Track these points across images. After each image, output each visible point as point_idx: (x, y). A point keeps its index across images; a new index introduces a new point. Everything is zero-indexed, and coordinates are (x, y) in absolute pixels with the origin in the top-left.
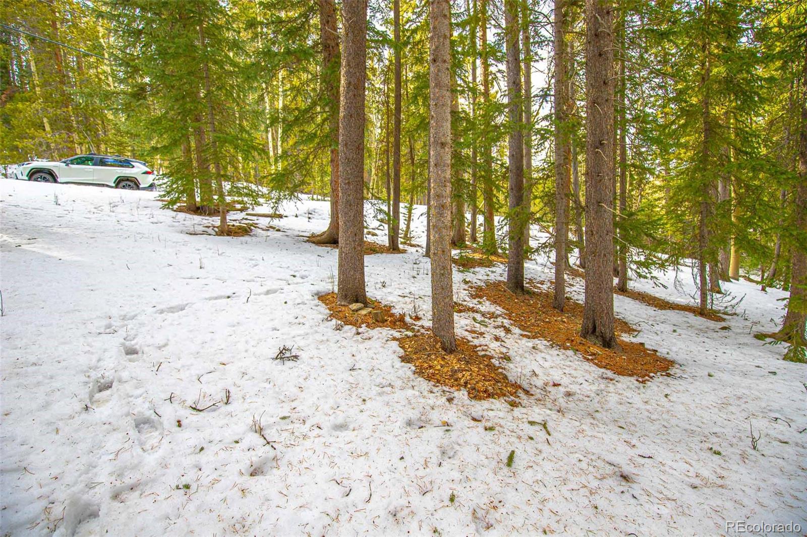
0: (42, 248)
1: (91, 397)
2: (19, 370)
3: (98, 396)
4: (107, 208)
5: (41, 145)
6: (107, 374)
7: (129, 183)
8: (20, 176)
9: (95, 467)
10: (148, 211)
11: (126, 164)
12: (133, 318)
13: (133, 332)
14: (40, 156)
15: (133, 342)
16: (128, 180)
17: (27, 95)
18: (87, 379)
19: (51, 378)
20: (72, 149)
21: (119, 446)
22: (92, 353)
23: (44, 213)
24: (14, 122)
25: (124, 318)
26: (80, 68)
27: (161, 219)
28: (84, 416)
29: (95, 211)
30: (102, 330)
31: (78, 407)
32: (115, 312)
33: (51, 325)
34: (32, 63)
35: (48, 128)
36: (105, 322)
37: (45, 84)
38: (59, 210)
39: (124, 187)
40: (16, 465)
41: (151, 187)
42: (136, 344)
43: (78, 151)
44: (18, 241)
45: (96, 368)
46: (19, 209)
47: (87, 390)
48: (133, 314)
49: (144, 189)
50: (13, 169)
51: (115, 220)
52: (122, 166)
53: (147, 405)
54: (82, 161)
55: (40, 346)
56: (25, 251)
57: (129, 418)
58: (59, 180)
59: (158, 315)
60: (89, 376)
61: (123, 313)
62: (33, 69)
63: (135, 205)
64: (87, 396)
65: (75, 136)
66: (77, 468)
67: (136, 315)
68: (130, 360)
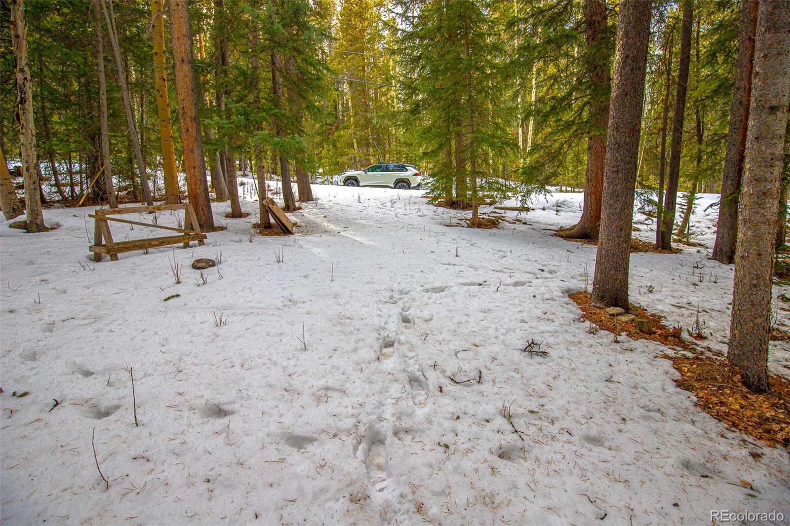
0: (351, 234)
1: (381, 350)
2: (341, 321)
3: (385, 350)
4: (389, 204)
5: (351, 159)
6: (391, 335)
7: (403, 184)
8: (339, 184)
9: (383, 405)
10: (416, 206)
11: (402, 168)
12: (407, 293)
13: (408, 305)
14: (350, 167)
15: (407, 313)
16: (403, 181)
17: (345, 124)
18: (378, 336)
19: (358, 330)
20: (369, 160)
21: (399, 395)
22: (382, 317)
23: (352, 209)
24: (338, 145)
25: (401, 292)
26: (376, 97)
27: (426, 212)
28: (377, 363)
29: (381, 206)
30: (387, 300)
31: (374, 356)
32: (396, 287)
33: (358, 291)
34: (350, 101)
35: (355, 147)
36: (389, 294)
37: (356, 114)
38: (360, 207)
39: (400, 188)
40: (340, 388)
41: (419, 187)
42: (410, 315)
43: (372, 161)
44: (338, 229)
45: (384, 329)
46: (339, 207)
47: (379, 345)
48: (407, 290)
49: (414, 188)
50: (336, 178)
51: (393, 213)
52: (399, 171)
53: (417, 367)
54: (374, 169)
55: (352, 306)
56: (342, 236)
57: (405, 374)
58: (360, 184)
59: (424, 293)
60: (380, 334)
61: (401, 288)
62: (350, 104)
63: (407, 201)
64: (379, 348)
65: (371, 150)
66: (373, 402)
67: (409, 291)
68: (406, 327)
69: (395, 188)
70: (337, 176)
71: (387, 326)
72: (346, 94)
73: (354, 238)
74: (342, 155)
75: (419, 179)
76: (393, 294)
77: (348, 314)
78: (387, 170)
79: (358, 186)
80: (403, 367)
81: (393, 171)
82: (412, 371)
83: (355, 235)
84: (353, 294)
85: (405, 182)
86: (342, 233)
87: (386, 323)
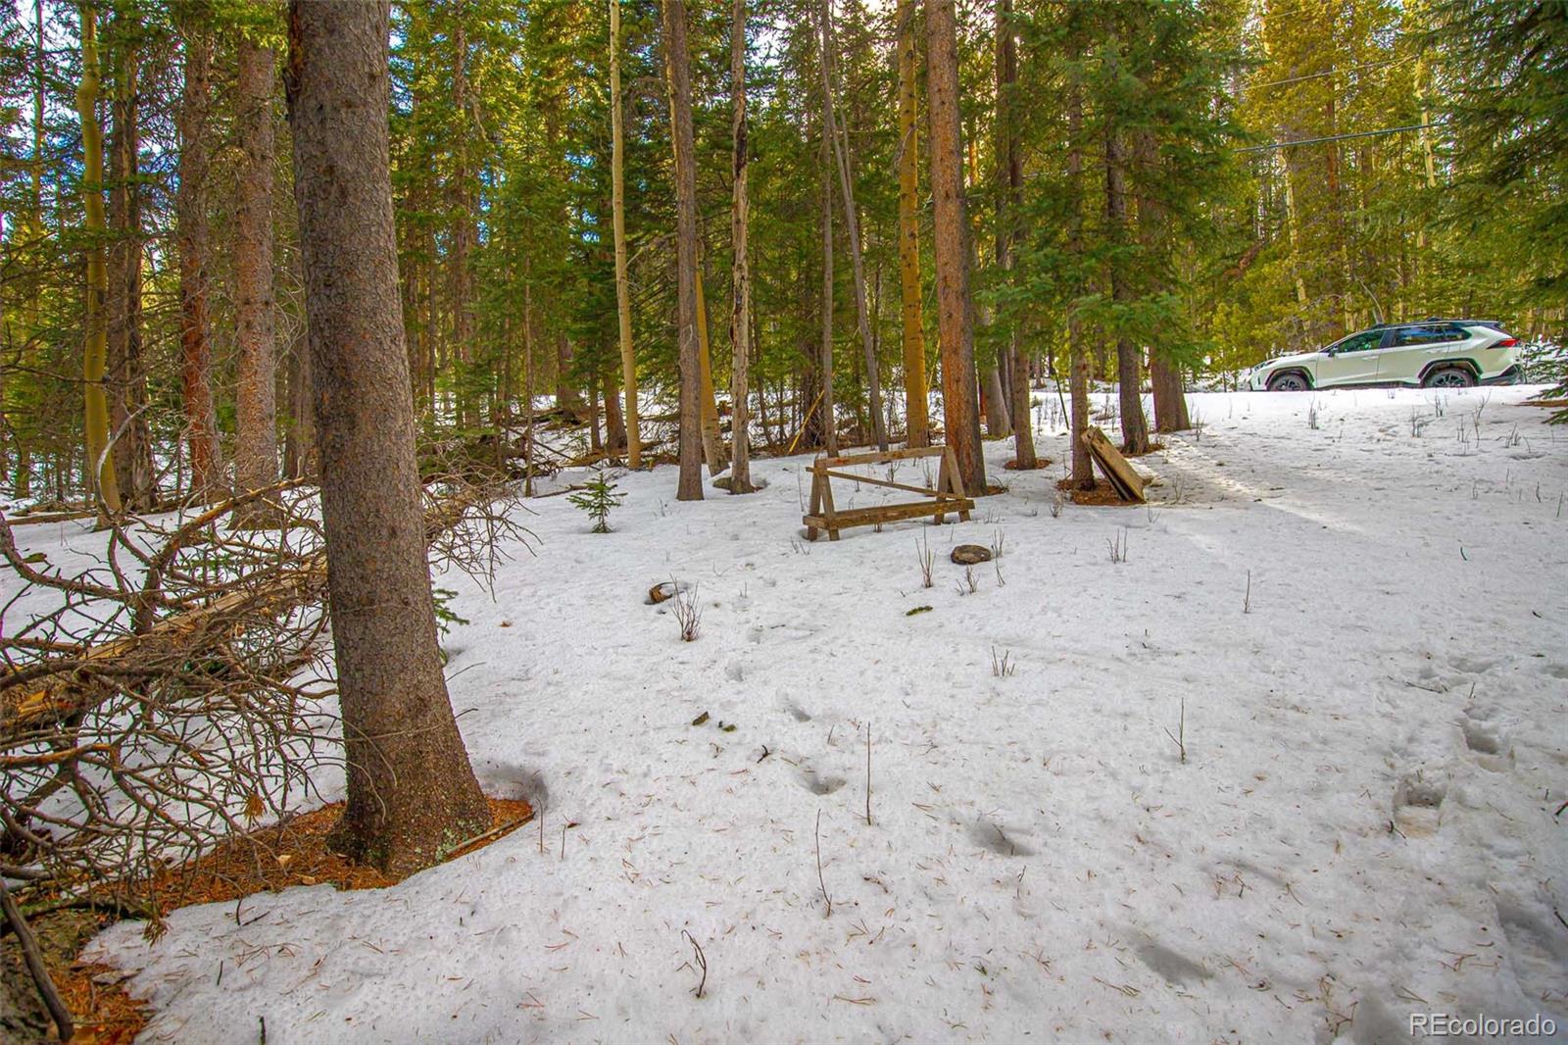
0: (1294, 505)
1: (1396, 809)
2: (1273, 711)
3: (1407, 812)
4: (1405, 430)
5: (1290, 326)
6: (1427, 774)
7: (1452, 373)
9: (1409, 959)
10: (1505, 431)
11: (1456, 332)
12: (1481, 669)
13: (1486, 702)
15: (1485, 725)
16: (1451, 367)
17: (1275, 249)
18: (1388, 770)
20: (1340, 324)
21: (1463, 947)
22: (1398, 722)
23: (1292, 444)
25: (1460, 664)
26: (1366, 167)
28: (1384, 841)
29: (1381, 435)
30: (1414, 680)
31: (1374, 819)
32: (1440, 647)
33: (1319, 644)
34: (1289, 192)
35: (1302, 296)
36: (1418, 664)
37: (1306, 219)
38: (1317, 439)
39: (1440, 383)
42: (1495, 730)
43: (1350, 326)
44: (1255, 491)
45: (1405, 754)
46: (1256, 440)
47: (1391, 793)
48: (1482, 660)
49: (1490, 382)
51: (1421, 452)
53: (1529, 885)
54: (1356, 344)
56: (1267, 508)
57: (1485, 895)
58: (1314, 384)
59: (1549, 677)
60: (1392, 766)
61: (1456, 653)
62: (1289, 201)
63: (1468, 418)
64: (1390, 804)
67: (1489, 665)
68: (1483, 764)
69: (1423, 385)
70: (1248, 370)
71: (1414, 748)
72: (1278, 178)
73: (1303, 514)
74: (1262, 321)
75: (1511, 356)
76: (1434, 665)
77: (1295, 700)
78: (1400, 341)
79: (1309, 387)
80: (1477, 871)
81: (1416, 341)
82: (1508, 892)
83: (1303, 507)
84: (1307, 649)
85: (1460, 368)
86: (1267, 502)
87: (1411, 740)
